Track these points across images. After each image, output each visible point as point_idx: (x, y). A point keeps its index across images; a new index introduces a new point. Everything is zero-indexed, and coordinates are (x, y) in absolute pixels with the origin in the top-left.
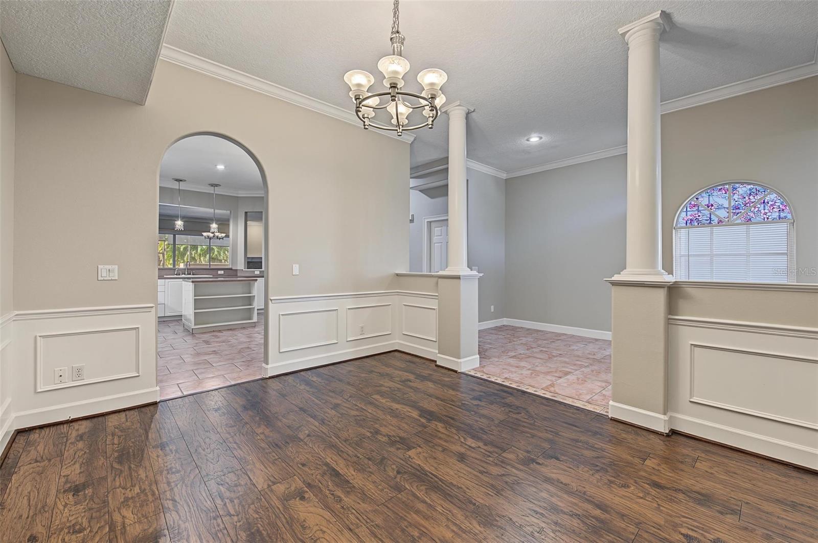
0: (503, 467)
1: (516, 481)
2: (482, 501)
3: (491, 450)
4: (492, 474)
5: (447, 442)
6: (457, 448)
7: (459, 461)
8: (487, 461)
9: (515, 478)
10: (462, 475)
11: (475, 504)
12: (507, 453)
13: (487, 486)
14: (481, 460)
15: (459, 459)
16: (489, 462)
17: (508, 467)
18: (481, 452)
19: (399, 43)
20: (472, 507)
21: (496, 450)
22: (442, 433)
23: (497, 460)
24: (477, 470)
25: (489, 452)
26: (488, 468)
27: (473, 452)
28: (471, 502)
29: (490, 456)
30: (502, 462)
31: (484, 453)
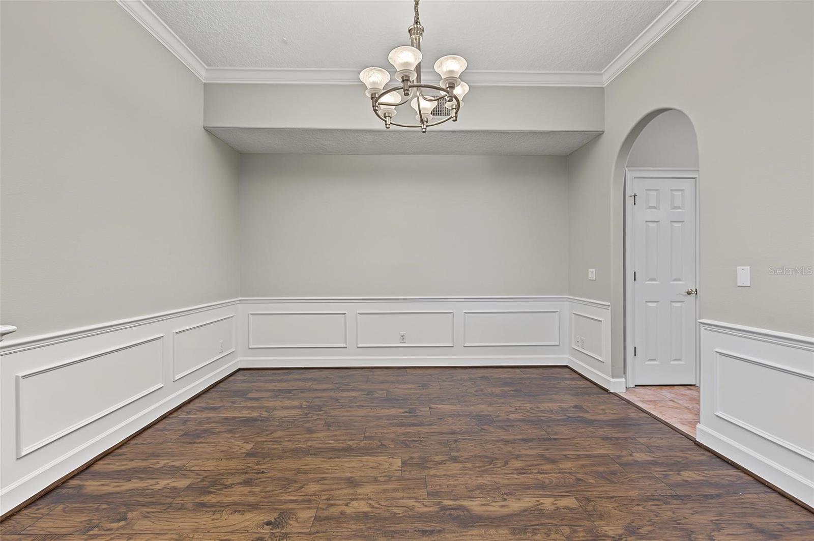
0: (306, 495)
1: (288, 488)
2: (307, 459)
3: (332, 510)
4: (312, 482)
5: (384, 490)
6: (367, 489)
7: (351, 477)
8: (326, 493)
9: (290, 490)
10: (337, 468)
11: (311, 455)
12: (311, 517)
13: (310, 470)
14: (332, 490)
15: (353, 479)
16: (325, 493)
17: (301, 498)
18: (339, 500)
19: (417, 34)
20: (311, 453)
21: (326, 513)
22: (403, 498)
23: (316, 501)
24: (328, 479)
25: (332, 505)
26: (319, 486)
27: (349, 494)
28: (314, 454)
29: (328, 499)
30: (310, 500)
31: (335, 500)
